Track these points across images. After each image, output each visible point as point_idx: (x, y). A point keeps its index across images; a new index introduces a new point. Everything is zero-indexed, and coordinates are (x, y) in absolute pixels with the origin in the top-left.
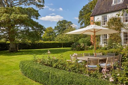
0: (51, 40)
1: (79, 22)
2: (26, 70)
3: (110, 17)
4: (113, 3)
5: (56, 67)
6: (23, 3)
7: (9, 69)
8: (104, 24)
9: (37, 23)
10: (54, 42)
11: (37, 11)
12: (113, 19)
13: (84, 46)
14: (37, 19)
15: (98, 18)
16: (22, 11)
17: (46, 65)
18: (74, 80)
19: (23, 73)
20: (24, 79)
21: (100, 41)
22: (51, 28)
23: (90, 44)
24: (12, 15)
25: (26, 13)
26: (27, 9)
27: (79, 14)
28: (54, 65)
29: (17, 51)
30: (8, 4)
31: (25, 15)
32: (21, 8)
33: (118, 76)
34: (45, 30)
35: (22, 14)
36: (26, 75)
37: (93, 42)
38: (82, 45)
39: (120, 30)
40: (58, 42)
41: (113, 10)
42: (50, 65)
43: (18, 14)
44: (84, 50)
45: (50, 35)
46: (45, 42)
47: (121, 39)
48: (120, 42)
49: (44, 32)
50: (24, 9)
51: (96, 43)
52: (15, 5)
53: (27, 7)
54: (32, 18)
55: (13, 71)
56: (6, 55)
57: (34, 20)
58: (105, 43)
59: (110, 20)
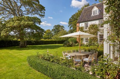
0: (49, 39)
1: (69, 26)
2: (32, 63)
3: (90, 24)
4: (92, 14)
5: (52, 62)
6: (30, 13)
7: (20, 61)
8: (86, 29)
9: (40, 27)
10: (51, 40)
11: (40, 19)
12: (92, 25)
13: (72, 44)
14: (40, 24)
15: (82, 25)
16: (29, 19)
17: (46, 60)
18: (65, 73)
19: (29, 65)
20: (30, 69)
21: (83, 40)
22: (49, 30)
23: (76, 42)
24: (22, 22)
25: (32, 21)
26: (33, 18)
27: (69, 21)
28: (51, 60)
29: (25, 47)
30: (19, 14)
31: (31, 22)
32: (29, 17)
33: (95, 71)
34: (45, 32)
35: (29, 21)
36: (31, 66)
37: (78, 41)
38: (71, 43)
39: (97, 33)
40: (54, 40)
41: (92, 19)
42: (48, 60)
43: (26, 21)
44: (72, 46)
45: (49, 35)
46: (45, 40)
47: (97, 39)
48: (97, 41)
49: (44, 33)
50: (30, 17)
51: (80, 42)
52: (24, 14)
53: (33, 16)
54: (36, 24)
55: (22, 63)
56: (17, 50)
57: (38, 25)
58: (87, 41)
59: (91, 26)
